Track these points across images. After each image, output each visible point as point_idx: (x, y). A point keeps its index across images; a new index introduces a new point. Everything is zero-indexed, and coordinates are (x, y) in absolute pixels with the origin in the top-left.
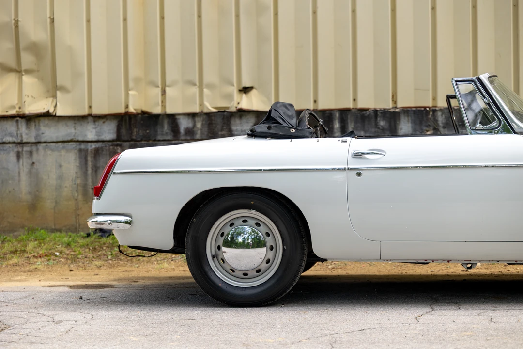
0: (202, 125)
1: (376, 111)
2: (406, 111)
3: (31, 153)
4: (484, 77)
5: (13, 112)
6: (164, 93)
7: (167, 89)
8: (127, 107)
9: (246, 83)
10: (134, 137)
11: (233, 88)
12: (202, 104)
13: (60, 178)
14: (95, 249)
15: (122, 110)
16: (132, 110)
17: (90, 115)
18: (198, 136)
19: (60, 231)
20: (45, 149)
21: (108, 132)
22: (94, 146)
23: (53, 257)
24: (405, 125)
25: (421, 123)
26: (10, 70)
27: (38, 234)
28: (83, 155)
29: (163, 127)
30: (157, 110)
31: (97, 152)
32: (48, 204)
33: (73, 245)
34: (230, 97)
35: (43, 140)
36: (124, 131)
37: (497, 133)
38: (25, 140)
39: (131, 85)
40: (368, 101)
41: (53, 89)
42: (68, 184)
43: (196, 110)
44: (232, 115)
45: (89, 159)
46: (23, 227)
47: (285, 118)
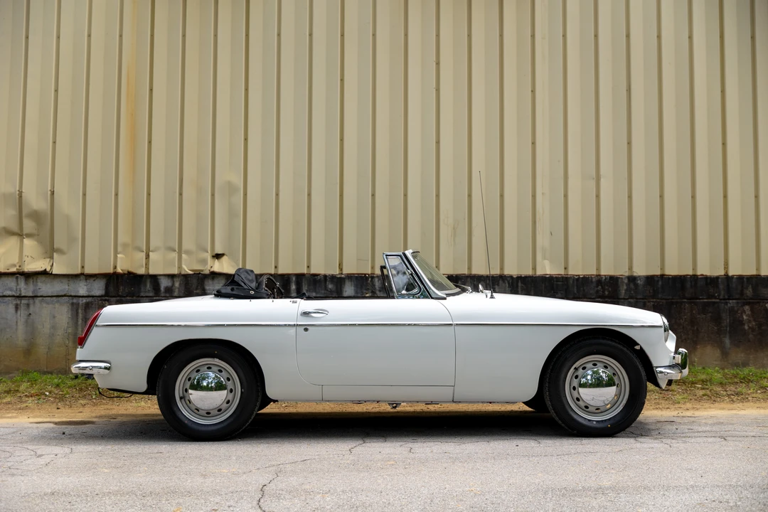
0: (180, 284)
1: (325, 276)
2: (350, 277)
3: (28, 305)
4: (409, 253)
5: (14, 270)
6: (148, 256)
7: (151, 254)
8: (115, 268)
9: (218, 251)
10: (120, 294)
11: (206, 254)
12: (180, 268)
13: (54, 327)
15: (111, 271)
16: (119, 270)
17: (82, 274)
18: (176, 294)
19: (51, 373)
20: (41, 302)
21: (98, 288)
22: (85, 300)
23: (44, 397)
24: (349, 288)
25: (361, 287)
26: (13, 234)
28: (75, 307)
29: (146, 286)
30: (142, 271)
31: (87, 306)
32: (42, 350)
34: (204, 262)
35: (39, 294)
36: (111, 289)
38: (23, 294)
39: (119, 249)
40: (319, 268)
41: (51, 251)
42: (60, 332)
43: (176, 272)
44: (205, 276)
45: (80, 311)
47: (247, 282)
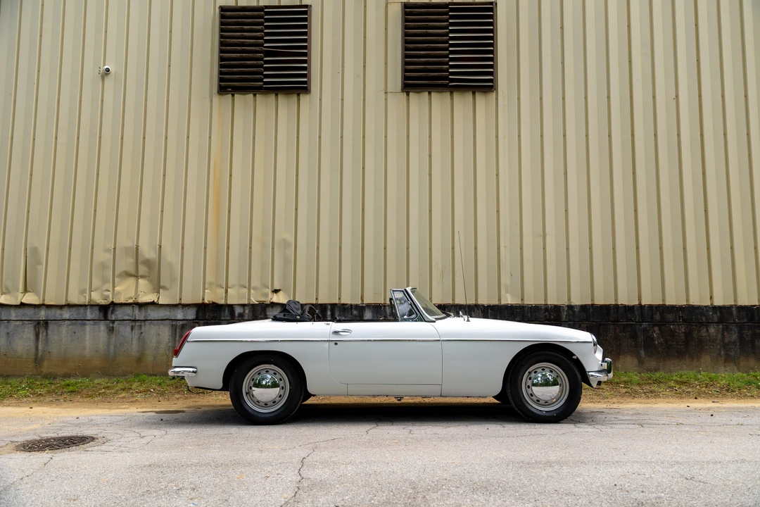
0: (249, 311)
1: (351, 305)
2: (369, 306)
3: (141, 326)
4: (409, 289)
5: (131, 301)
6: (226, 291)
7: (229, 289)
8: (203, 299)
9: (276, 287)
11: (268, 290)
12: (249, 299)
13: (159, 342)
14: (177, 387)
15: (200, 302)
16: (206, 301)
17: (180, 304)
18: (246, 318)
19: (156, 375)
20: (150, 324)
21: (191, 314)
22: (181, 323)
23: (149, 393)
24: (368, 315)
25: (377, 313)
26: (131, 275)
27: (141, 377)
28: (174, 328)
29: (225, 312)
30: (222, 302)
31: (183, 327)
32: (149, 358)
33: (163, 384)
34: (266, 295)
35: (149, 319)
36: (200, 314)
37: (416, 321)
38: (137, 319)
39: (207, 286)
40: (347, 299)
41: (158, 288)
42: (163, 346)
43: (246, 302)
44: (267, 305)
45: (178, 330)
46: (132, 373)
47: (295, 310)
